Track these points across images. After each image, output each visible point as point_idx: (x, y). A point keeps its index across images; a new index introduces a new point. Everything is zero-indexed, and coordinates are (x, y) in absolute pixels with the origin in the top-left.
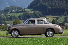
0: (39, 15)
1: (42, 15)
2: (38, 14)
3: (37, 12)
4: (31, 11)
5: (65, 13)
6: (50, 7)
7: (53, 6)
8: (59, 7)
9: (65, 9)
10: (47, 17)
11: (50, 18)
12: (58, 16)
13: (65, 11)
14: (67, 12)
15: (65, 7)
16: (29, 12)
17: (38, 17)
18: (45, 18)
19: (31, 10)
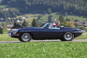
0: (16, 13)
1: (20, 13)
2: (14, 12)
3: (13, 9)
4: (5, 8)
5: (48, 11)
6: (30, 3)
7: (33, 2)
8: (41, 3)
9: (49, 5)
10: (26, 16)
11: (29, 17)
12: (40, 15)
13: (49, 8)
14: (51, 10)
15: (49, 3)
16: (2, 9)
17: (15, 15)
18: (24, 17)
19: (5, 6)
